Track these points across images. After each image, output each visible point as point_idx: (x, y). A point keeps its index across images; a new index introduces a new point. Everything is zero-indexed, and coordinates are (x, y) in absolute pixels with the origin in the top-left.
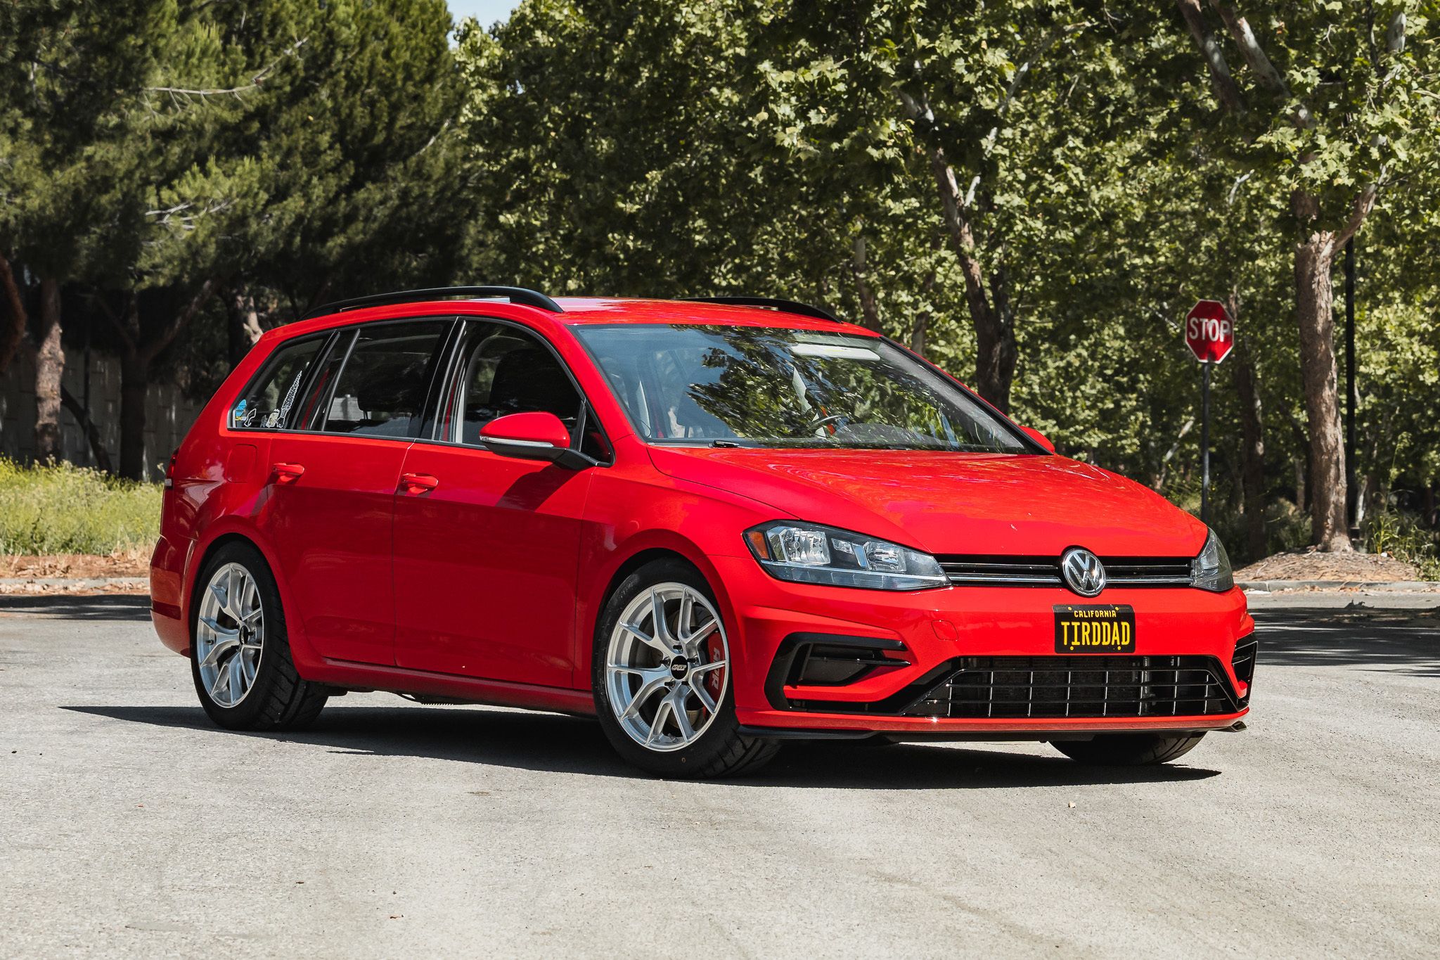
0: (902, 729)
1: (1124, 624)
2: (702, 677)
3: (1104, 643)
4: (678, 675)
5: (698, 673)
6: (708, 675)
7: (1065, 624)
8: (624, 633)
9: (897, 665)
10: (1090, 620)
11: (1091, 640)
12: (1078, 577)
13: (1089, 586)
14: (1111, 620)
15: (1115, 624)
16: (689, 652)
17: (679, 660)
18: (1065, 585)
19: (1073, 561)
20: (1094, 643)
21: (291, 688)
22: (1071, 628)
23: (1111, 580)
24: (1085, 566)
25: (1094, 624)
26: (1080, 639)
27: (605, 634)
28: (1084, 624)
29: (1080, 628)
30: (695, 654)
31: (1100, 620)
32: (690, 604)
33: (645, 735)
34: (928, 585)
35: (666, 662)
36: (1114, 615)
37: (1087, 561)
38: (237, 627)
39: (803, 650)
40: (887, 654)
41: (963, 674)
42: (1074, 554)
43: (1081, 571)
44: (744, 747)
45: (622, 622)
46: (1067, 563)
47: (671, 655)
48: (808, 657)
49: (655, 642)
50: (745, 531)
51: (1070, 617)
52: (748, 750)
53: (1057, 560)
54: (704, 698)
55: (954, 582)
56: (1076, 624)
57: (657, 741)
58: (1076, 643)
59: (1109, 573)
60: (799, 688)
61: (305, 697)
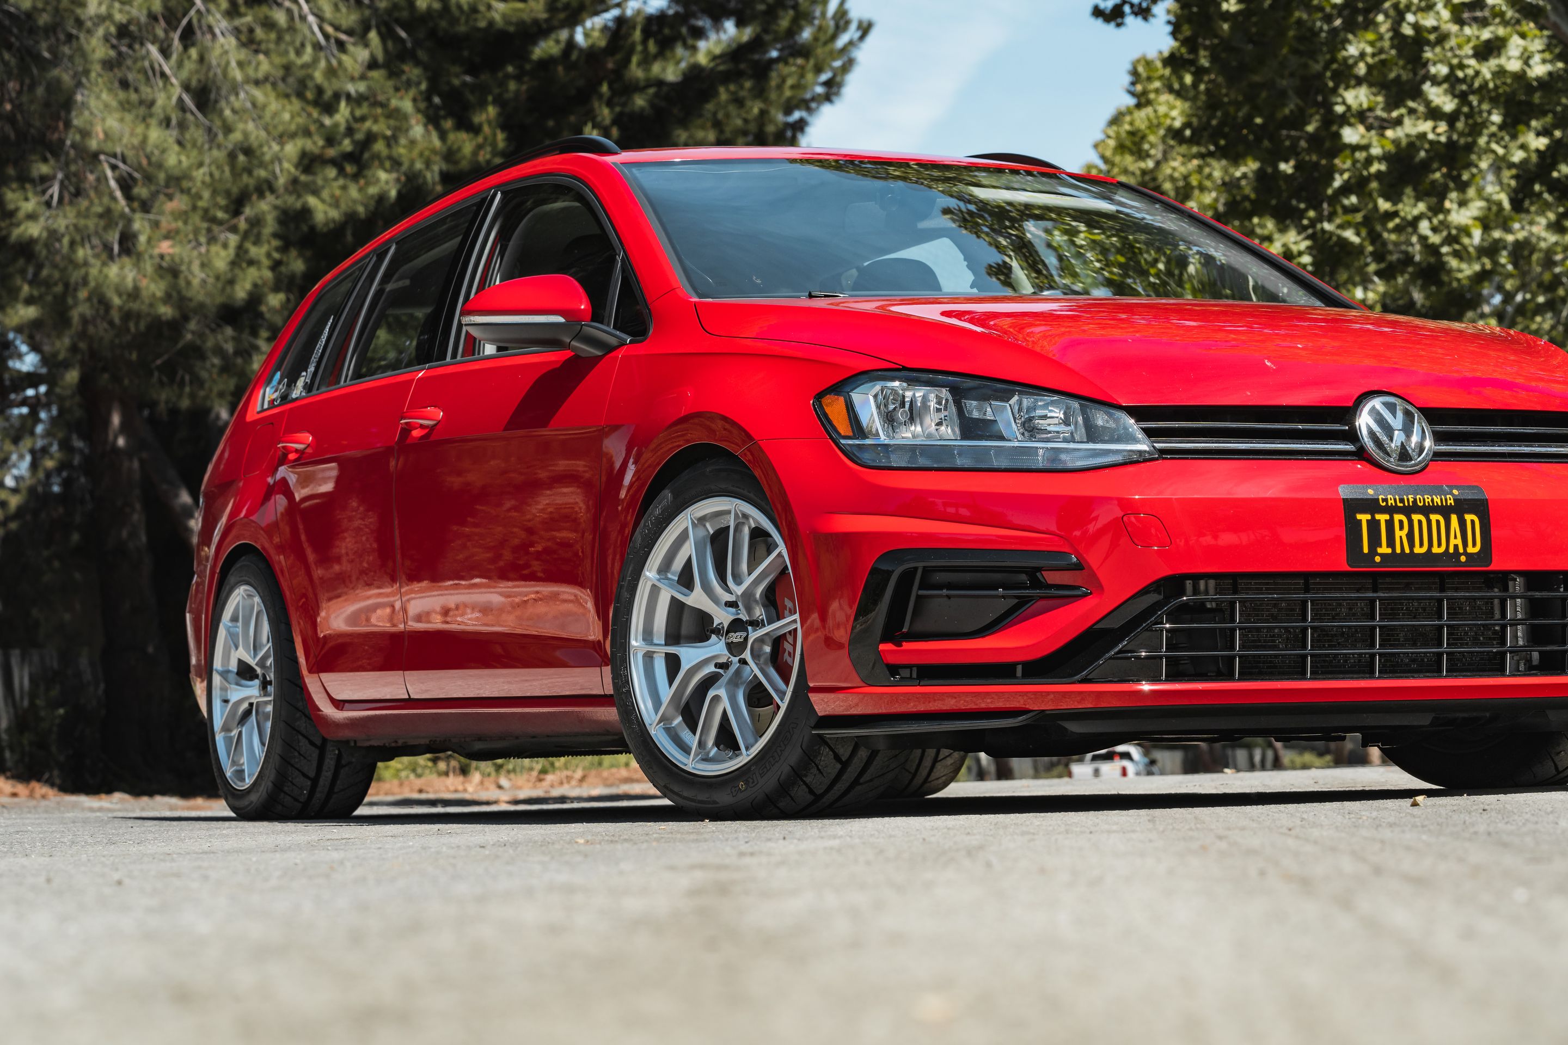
0: (1088, 704)
1: (1469, 517)
2: (768, 649)
3: (1436, 550)
4: (734, 648)
5: (761, 640)
6: (778, 642)
7: (1364, 518)
8: (655, 591)
9: (1068, 594)
10: (1408, 511)
11: (1412, 545)
12: (1384, 439)
13: (1404, 455)
14: (1445, 511)
15: (1454, 518)
16: (749, 610)
17: (737, 625)
18: (1361, 454)
19: (1374, 412)
20: (1417, 550)
21: (315, 754)
22: (1374, 525)
23: (1443, 448)
24: (1397, 422)
25: (1416, 517)
26: (1391, 543)
27: (626, 595)
28: (1397, 517)
29: (1390, 524)
30: (759, 612)
31: (1427, 510)
32: (746, 531)
33: (686, 749)
34: (1118, 458)
35: (717, 631)
36: (1451, 502)
37: (1400, 414)
38: (257, 677)
39: (907, 578)
40: (1051, 577)
41: (1185, 604)
42: (1376, 403)
43: (1389, 430)
44: (837, 757)
45: (650, 574)
46: (1364, 421)
47: (723, 617)
48: (915, 591)
49: (697, 599)
50: (819, 396)
51: (1372, 506)
52: (845, 765)
53: (1347, 413)
54: (770, 680)
55: (1162, 451)
56: (1382, 518)
57: (706, 760)
58: (1384, 549)
59: (1439, 438)
60: (907, 646)
61: (338, 766)
